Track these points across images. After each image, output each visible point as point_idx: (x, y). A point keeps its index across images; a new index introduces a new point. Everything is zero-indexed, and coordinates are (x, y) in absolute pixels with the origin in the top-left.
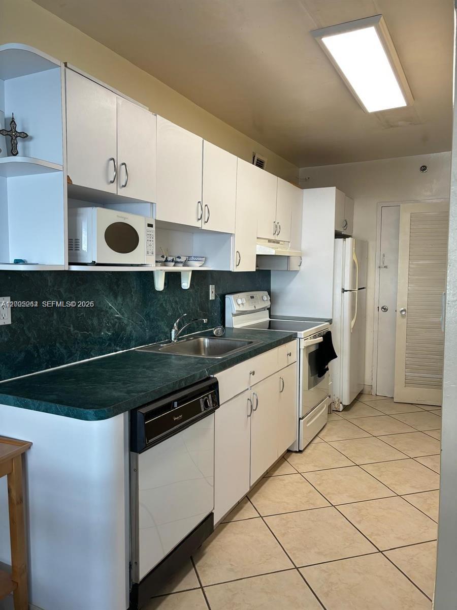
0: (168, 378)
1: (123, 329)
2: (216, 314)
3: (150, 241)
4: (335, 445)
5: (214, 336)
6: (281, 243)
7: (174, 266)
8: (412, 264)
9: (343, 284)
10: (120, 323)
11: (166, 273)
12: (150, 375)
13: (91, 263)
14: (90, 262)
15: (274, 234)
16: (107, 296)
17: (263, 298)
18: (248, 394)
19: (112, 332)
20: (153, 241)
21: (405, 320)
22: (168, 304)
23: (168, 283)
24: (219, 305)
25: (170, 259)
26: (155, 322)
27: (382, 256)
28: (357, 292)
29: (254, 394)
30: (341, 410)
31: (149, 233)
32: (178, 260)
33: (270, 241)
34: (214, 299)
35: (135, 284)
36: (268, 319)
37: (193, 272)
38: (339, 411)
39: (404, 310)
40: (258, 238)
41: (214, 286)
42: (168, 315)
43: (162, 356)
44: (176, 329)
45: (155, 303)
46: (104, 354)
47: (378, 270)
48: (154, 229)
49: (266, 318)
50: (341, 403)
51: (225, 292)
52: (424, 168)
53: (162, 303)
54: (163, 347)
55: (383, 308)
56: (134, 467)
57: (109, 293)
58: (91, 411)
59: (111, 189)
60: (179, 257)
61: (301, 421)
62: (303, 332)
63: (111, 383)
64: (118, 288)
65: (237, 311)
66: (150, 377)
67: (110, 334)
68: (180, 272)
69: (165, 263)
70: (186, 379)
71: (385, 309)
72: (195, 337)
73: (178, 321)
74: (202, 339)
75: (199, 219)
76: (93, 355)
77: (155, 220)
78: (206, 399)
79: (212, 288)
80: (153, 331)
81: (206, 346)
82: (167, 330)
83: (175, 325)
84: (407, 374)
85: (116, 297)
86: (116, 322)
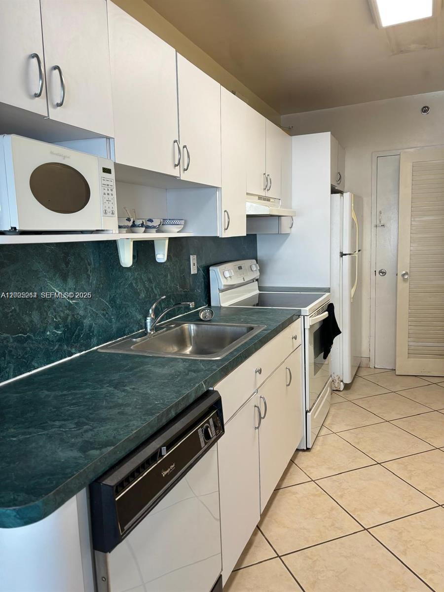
0: (149, 407)
1: (78, 323)
2: (200, 291)
3: (108, 194)
4: (346, 435)
5: (201, 320)
6: (271, 200)
7: (145, 232)
8: (414, 221)
9: (342, 246)
10: (73, 315)
11: (134, 242)
12: (120, 401)
13: (9, 231)
14: (8, 228)
15: (265, 189)
16: (51, 279)
17: (251, 269)
18: (255, 400)
19: (63, 329)
20: (112, 195)
21: (408, 284)
22: (139, 284)
23: (137, 254)
24: (203, 280)
25: (139, 222)
26: (124, 309)
27: (378, 213)
28: (357, 255)
29: (261, 397)
30: (341, 390)
31: (106, 183)
32: (150, 224)
33: (260, 198)
34: (196, 273)
35: (92, 259)
36: (258, 292)
37: (170, 239)
38: (340, 391)
39: (406, 274)
40: (247, 194)
41: (195, 256)
42: (140, 297)
43: (136, 360)
44: (152, 316)
45: (122, 284)
46: (53, 362)
47: (374, 229)
48: (112, 176)
49: (255, 290)
50: (342, 381)
51: (208, 263)
52: (425, 109)
53: (131, 283)
54: (136, 342)
55: (380, 272)
56: (100, 574)
57: (54, 275)
58: (10, 511)
59: (38, 107)
60: (151, 221)
61: (308, 414)
62: (308, 308)
63: (57, 423)
64: (67, 267)
65: (225, 285)
66: (121, 405)
67: (59, 332)
68: (153, 241)
69: (133, 228)
70: (177, 404)
71: (383, 273)
72: (178, 323)
73: (154, 306)
74: (186, 326)
75: (176, 166)
76: (36, 365)
77: (115, 163)
78: (207, 427)
79: (193, 259)
80: (121, 321)
81: (193, 335)
82: (139, 317)
83: (151, 311)
84: (411, 344)
85: (64, 278)
86: (68, 315)
